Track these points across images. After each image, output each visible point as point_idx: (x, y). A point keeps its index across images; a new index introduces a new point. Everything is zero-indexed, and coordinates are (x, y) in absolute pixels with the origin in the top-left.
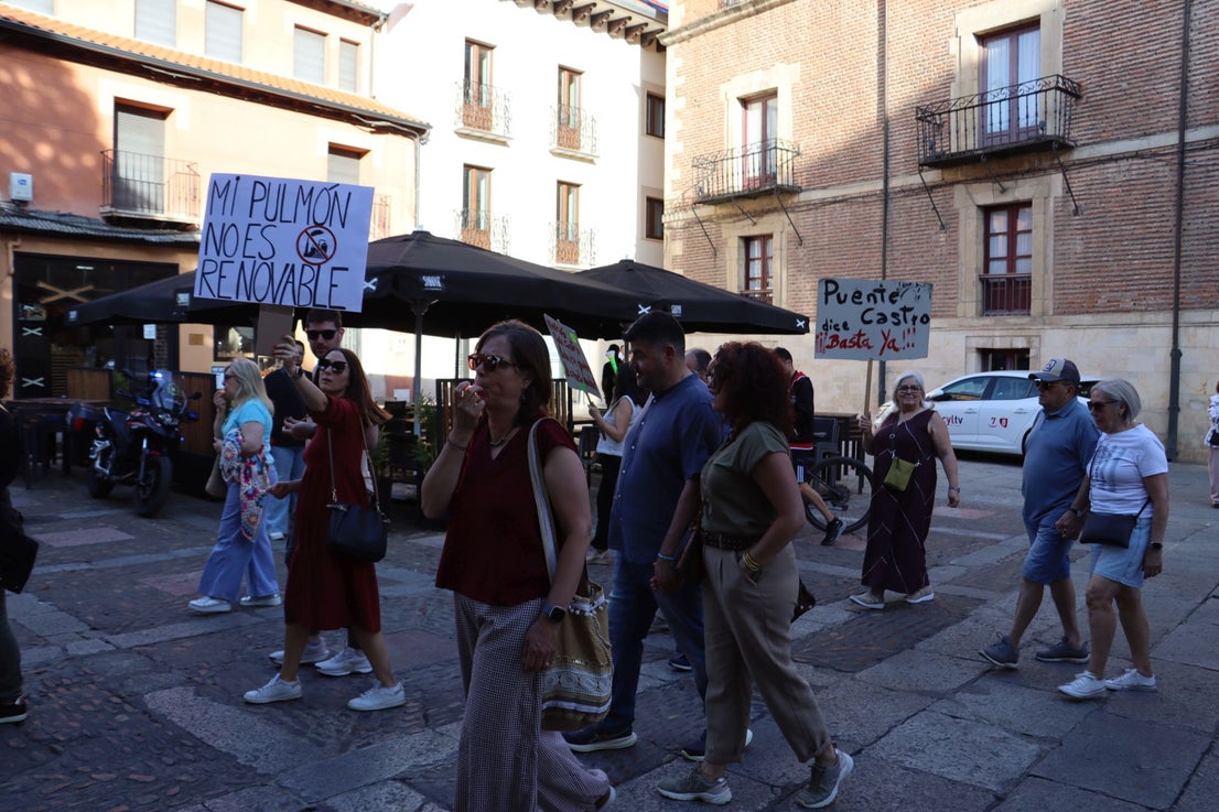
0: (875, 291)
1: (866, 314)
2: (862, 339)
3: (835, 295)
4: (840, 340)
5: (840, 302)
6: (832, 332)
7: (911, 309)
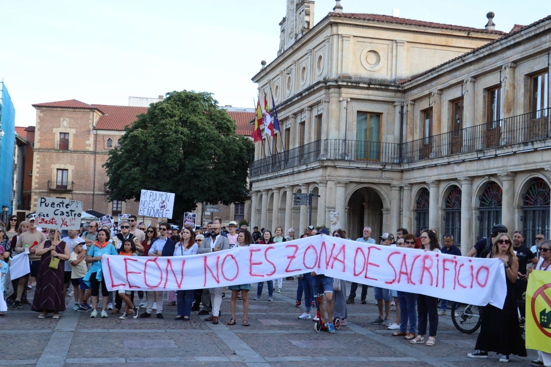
0: (60, 203)
2: (54, 221)
3: (44, 203)
4: (45, 220)
5: (46, 206)
6: (42, 217)
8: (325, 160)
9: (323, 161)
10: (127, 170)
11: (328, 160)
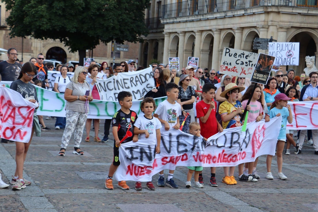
0: (241, 54)
1: (238, 61)
2: (235, 69)
3: (229, 53)
4: (228, 68)
5: (230, 56)
6: (226, 65)
7: (251, 62)
8: (269, 6)
9: (267, 7)
10: (32, 7)
11: (273, 6)
